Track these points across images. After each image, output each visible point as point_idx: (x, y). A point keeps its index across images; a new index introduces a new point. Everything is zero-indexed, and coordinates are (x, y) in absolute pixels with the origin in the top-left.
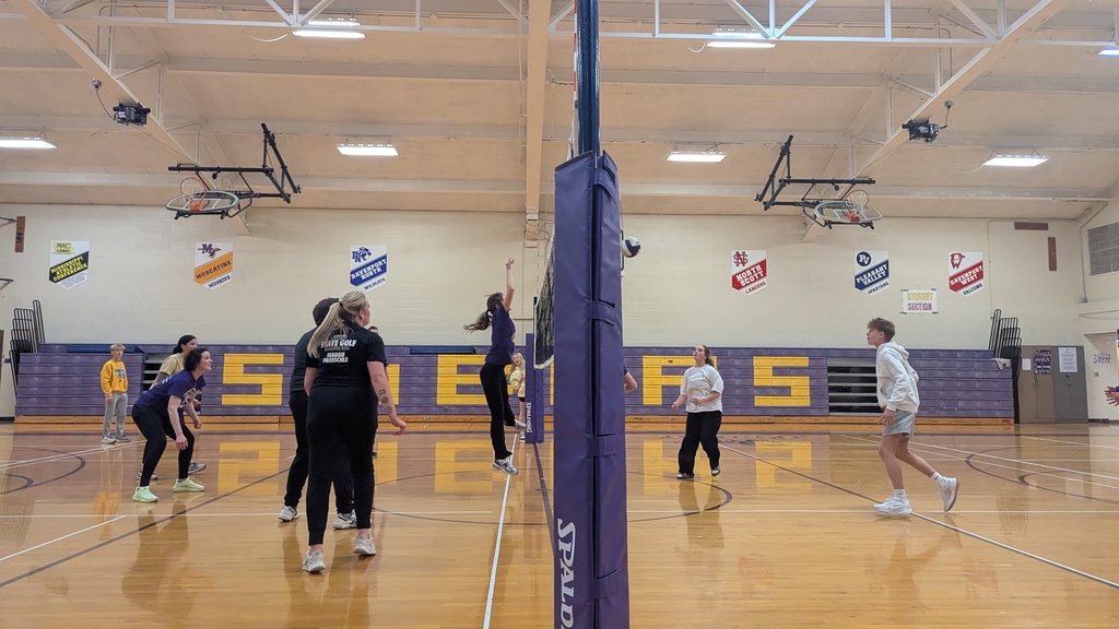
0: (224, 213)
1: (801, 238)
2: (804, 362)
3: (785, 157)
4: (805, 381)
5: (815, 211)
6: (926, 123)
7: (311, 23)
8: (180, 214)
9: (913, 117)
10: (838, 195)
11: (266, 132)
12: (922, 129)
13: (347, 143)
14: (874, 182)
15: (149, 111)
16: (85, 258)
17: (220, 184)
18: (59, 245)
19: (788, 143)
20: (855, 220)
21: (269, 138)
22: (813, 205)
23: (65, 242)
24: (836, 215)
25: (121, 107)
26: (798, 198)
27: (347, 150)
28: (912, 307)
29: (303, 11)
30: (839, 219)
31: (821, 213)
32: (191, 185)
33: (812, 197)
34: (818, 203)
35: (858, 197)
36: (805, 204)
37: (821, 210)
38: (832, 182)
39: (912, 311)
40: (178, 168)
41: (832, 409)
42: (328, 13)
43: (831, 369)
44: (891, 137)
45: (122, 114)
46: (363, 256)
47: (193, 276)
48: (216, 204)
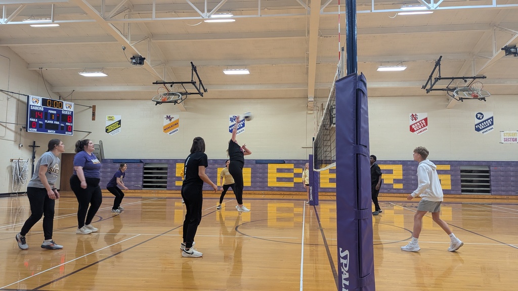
0: (175, 102)
1: (446, 107)
2: (448, 167)
3: (438, 67)
4: (449, 177)
5: (454, 93)
6: (515, 47)
7: (213, 16)
8: (158, 103)
9: (507, 44)
10: (466, 84)
11: (193, 65)
12: (512, 50)
13: (227, 69)
14: (486, 77)
15: (145, 59)
16: (120, 122)
17: (174, 89)
18: (109, 117)
19: (439, 60)
20: (476, 97)
21: (194, 68)
22: (453, 90)
23: (112, 116)
24: (465, 94)
25: (133, 58)
26: (444, 87)
27: (227, 72)
28: (506, 140)
29: (209, 11)
30: (467, 97)
31: (457, 94)
32: (162, 90)
33: (452, 86)
34: (455, 89)
35: (477, 85)
36: (448, 89)
37: (457, 93)
38: (463, 78)
39: (506, 142)
40: (157, 83)
41: (463, 191)
42: (220, 11)
43: (462, 171)
44: (495, 55)
45: (134, 61)
46: (235, 120)
47: (163, 130)
48: (172, 98)
